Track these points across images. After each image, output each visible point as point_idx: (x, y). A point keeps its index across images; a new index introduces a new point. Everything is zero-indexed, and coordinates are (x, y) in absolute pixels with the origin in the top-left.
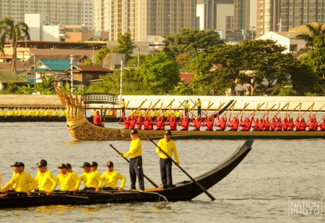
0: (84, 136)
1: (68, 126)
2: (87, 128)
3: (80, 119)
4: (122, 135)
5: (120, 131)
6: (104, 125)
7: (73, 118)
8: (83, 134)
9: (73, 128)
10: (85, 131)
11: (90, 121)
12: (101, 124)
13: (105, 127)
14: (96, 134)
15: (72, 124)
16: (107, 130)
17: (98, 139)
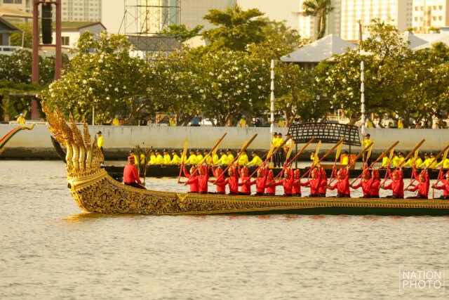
0: (102, 207)
1: (69, 186)
2: (107, 192)
3: (92, 172)
4: (181, 206)
5: (177, 197)
6: (144, 184)
7: (78, 170)
8: (99, 203)
9: (79, 189)
10: (104, 197)
11: (114, 177)
12: (139, 182)
13: (148, 188)
14: (128, 202)
15: (76, 183)
16: (151, 195)
17: (132, 213)
